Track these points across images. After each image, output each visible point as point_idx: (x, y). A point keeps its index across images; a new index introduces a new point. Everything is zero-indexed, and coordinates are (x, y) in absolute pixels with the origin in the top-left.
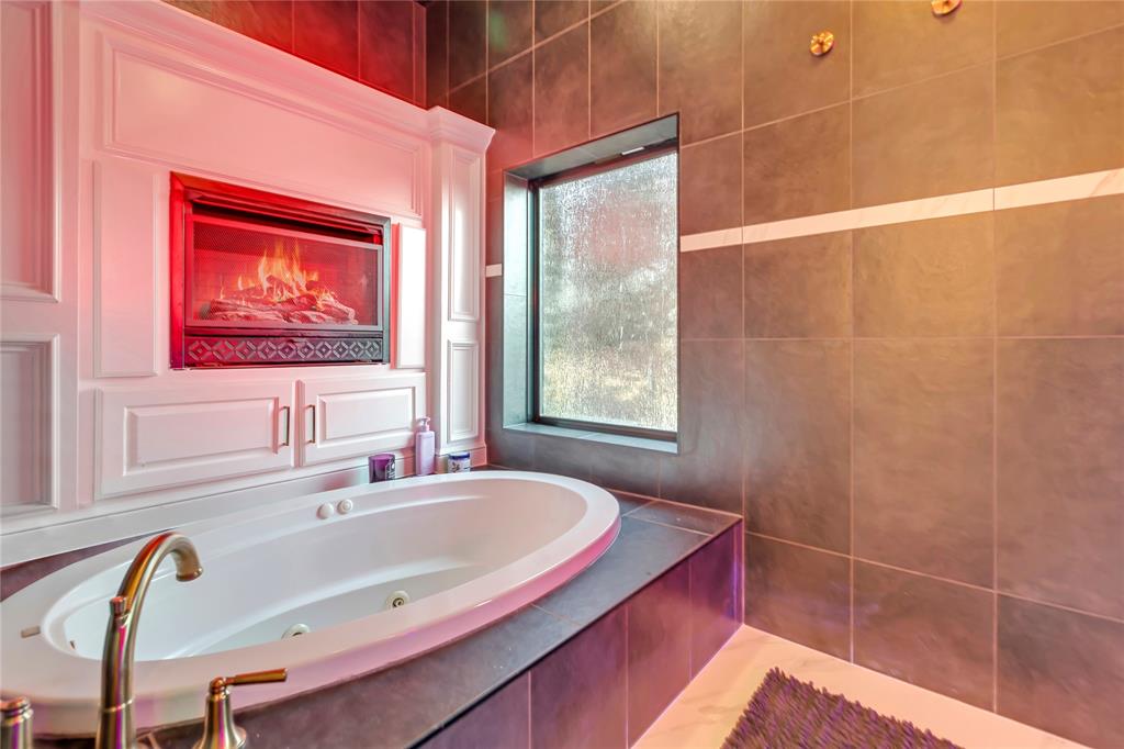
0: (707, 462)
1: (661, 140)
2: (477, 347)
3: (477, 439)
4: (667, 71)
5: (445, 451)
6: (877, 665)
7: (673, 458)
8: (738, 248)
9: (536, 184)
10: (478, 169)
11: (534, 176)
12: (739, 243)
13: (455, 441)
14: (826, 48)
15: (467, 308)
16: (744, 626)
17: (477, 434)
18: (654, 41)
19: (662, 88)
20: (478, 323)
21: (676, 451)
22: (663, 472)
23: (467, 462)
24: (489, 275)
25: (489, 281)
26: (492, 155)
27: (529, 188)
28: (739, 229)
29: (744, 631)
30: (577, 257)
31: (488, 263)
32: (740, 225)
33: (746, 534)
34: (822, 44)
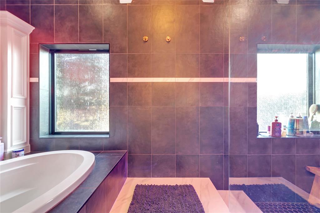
0: (117, 139)
1: (102, 49)
2: (26, 108)
3: (26, 143)
4: (107, 31)
5: (9, 150)
6: (156, 176)
7: (108, 139)
8: (126, 83)
9: (53, 51)
10: (26, 40)
11: (52, 49)
12: (126, 82)
13: (14, 146)
14: (146, 40)
15: (21, 93)
16: (128, 178)
17: (26, 141)
18: (102, 21)
19: (105, 35)
20: (26, 99)
21: (109, 137)
22: (105, 143)
23: (23, 153)
24: (31, 81)
25: (31, 84)
26: (32, 36)
27: (50, 53)
28: (126, 78)
29: (128, 179)
30: (71, 79)
31: (31, 77)
32: (127, 77)
33: (128, 155)
34: (146, 39)
